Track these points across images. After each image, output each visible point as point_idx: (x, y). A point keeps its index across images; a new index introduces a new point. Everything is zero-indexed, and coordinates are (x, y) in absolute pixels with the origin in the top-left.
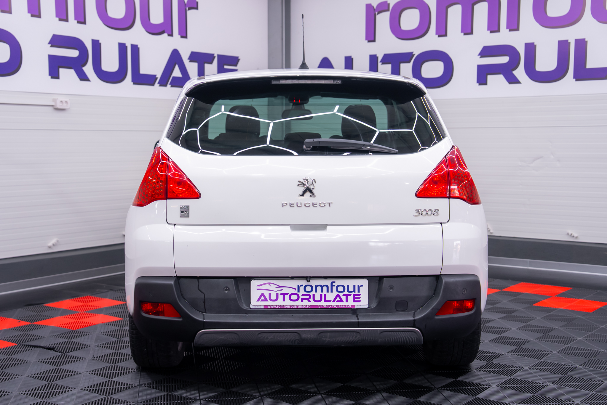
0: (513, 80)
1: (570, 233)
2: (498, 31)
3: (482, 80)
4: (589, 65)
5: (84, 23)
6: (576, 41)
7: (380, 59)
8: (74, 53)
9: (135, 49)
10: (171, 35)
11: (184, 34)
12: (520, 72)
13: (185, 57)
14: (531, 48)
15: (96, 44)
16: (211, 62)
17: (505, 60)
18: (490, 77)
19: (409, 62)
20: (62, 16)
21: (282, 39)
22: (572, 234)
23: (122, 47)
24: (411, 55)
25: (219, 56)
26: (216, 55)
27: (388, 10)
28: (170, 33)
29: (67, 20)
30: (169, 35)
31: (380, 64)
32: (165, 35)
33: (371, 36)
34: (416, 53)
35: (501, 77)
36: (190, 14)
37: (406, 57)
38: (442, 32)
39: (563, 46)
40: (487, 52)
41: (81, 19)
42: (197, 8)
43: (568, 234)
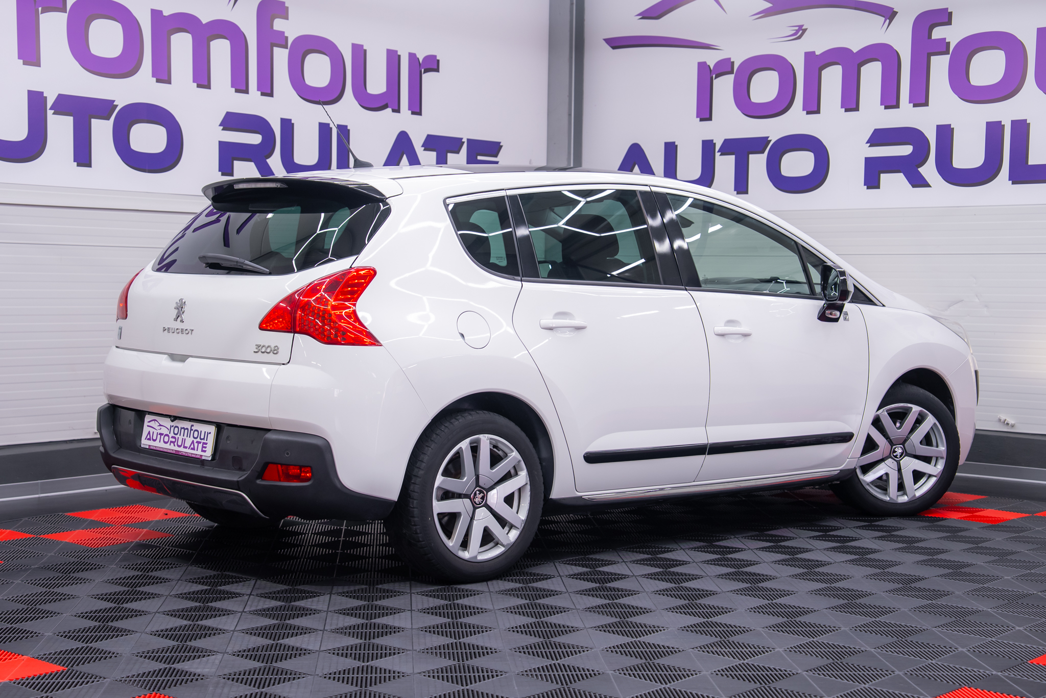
0: (918, 182)
1: (1003, 418)
2: (897, 106)
3: (872, 182)
4: (1032, 161)
5: (271, 94)
6: (1014, 123)
7: (717, 148)
8: (255, 139)
9: (344, 131)
10: (397, 110)
11: (416, 109)
12: (929, 170)
13: (418, 143)
14: (945, 133)
15: (287, 126)
16: (457, 151)
17: (906, 150)
18: (884, 177)
19: (763, 152)
20: (240, 85)
21: (570, 115)
22: (1005, 420)
23: (324, 130)
24: (764, 141)
25: (469, 140)
26: (465, 140)
27: (731, 72)
28: (397, 108)
29: (246, 91)
30: (394, 111)
31: (717, 155)
32: (389, 110)
33: (705, 112)
34: (773, 139)
35: (900, 177)
36: (427, 78)
37: (757, 144)
38: (813, 107)
39: (994, 130)
40: (879, 137)
41: (267, 90)
42: (437, 70)
43: (1000, 420)
